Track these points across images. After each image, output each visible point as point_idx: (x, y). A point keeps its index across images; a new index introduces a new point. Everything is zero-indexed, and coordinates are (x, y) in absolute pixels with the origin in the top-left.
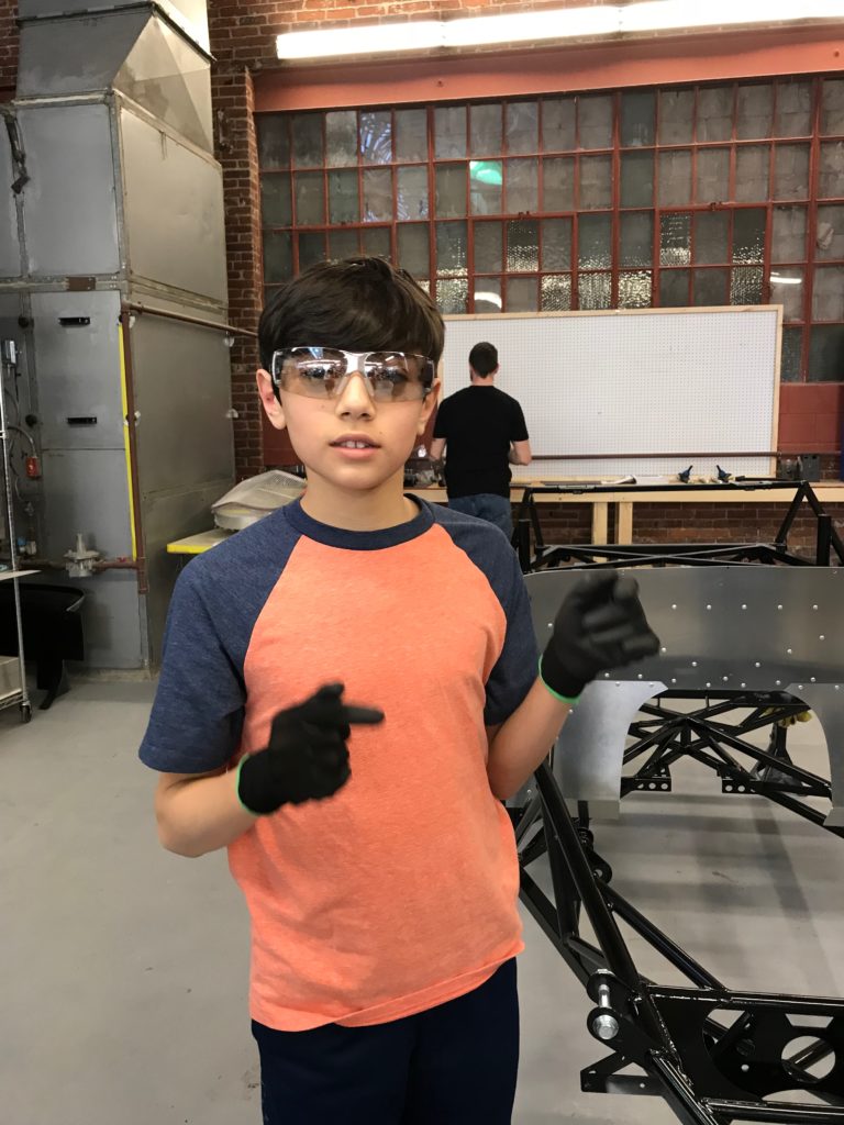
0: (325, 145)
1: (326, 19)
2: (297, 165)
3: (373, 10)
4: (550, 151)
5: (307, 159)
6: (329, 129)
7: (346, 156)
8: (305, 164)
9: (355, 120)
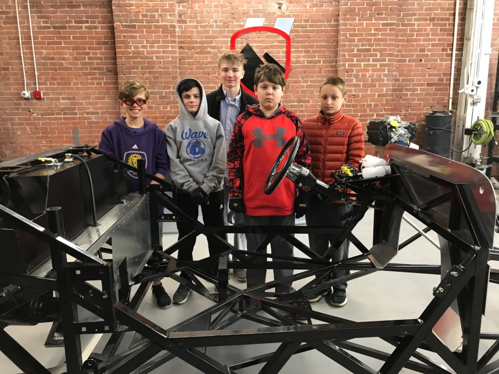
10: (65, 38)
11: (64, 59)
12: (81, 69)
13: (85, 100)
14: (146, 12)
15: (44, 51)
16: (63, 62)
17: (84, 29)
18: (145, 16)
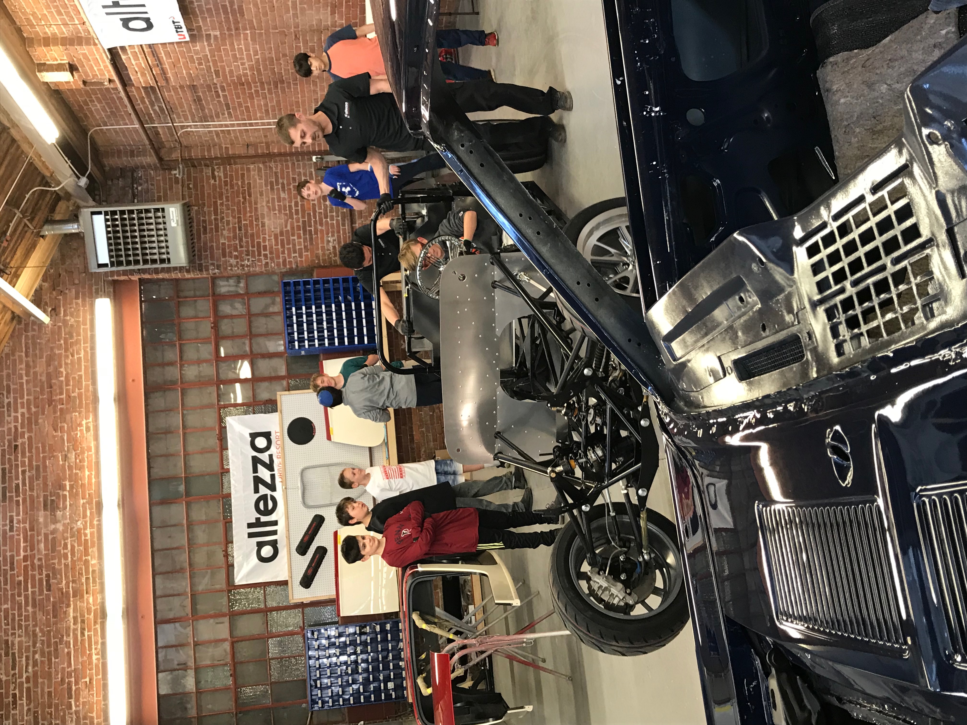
0: (180, 694)
1: (101, 698)
2: (193, 713)
3: (97, 666)
4: (185, 542)
5: (189, 706)
6: (170, 692)
7: (187, 678)
8: (192, 708)
9: (164, 674)
10: (240, 105)
11: (266, 105)
12: (278, 96)
13: (317, 93)
14: (195, 63)
15: (258, 115)
16: (269, 105)
17: (227, 93)
18: (200, 64)
